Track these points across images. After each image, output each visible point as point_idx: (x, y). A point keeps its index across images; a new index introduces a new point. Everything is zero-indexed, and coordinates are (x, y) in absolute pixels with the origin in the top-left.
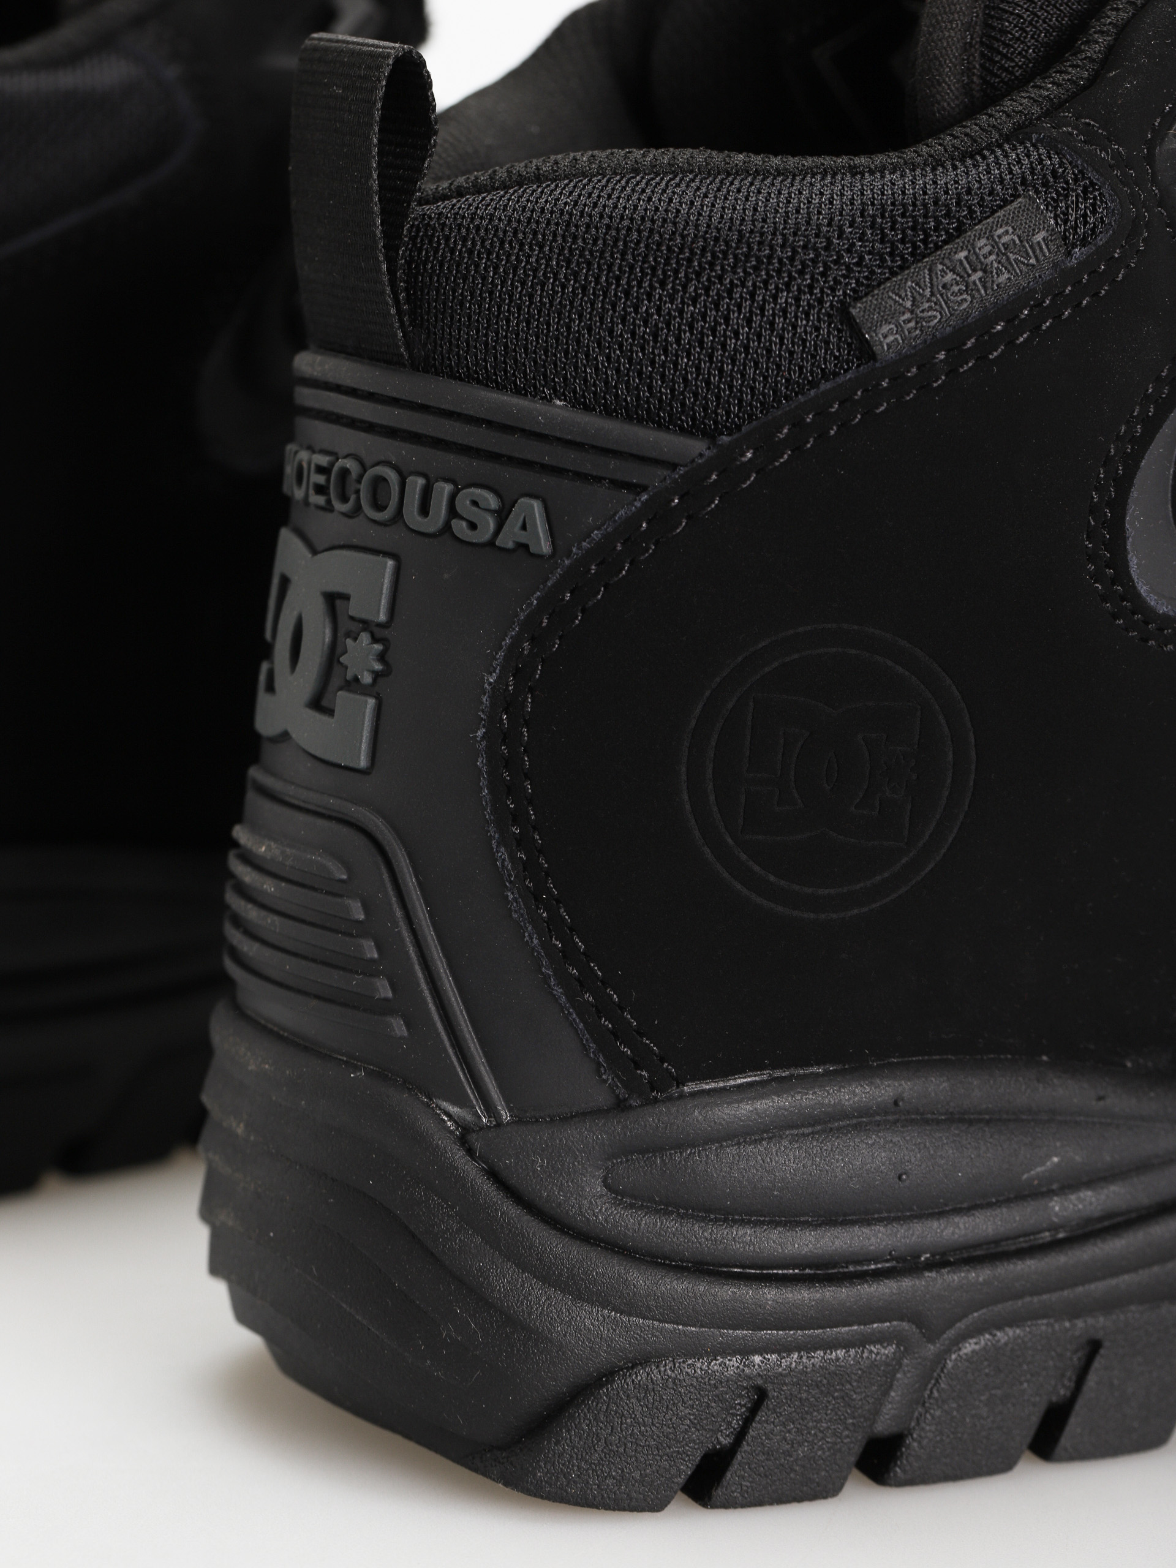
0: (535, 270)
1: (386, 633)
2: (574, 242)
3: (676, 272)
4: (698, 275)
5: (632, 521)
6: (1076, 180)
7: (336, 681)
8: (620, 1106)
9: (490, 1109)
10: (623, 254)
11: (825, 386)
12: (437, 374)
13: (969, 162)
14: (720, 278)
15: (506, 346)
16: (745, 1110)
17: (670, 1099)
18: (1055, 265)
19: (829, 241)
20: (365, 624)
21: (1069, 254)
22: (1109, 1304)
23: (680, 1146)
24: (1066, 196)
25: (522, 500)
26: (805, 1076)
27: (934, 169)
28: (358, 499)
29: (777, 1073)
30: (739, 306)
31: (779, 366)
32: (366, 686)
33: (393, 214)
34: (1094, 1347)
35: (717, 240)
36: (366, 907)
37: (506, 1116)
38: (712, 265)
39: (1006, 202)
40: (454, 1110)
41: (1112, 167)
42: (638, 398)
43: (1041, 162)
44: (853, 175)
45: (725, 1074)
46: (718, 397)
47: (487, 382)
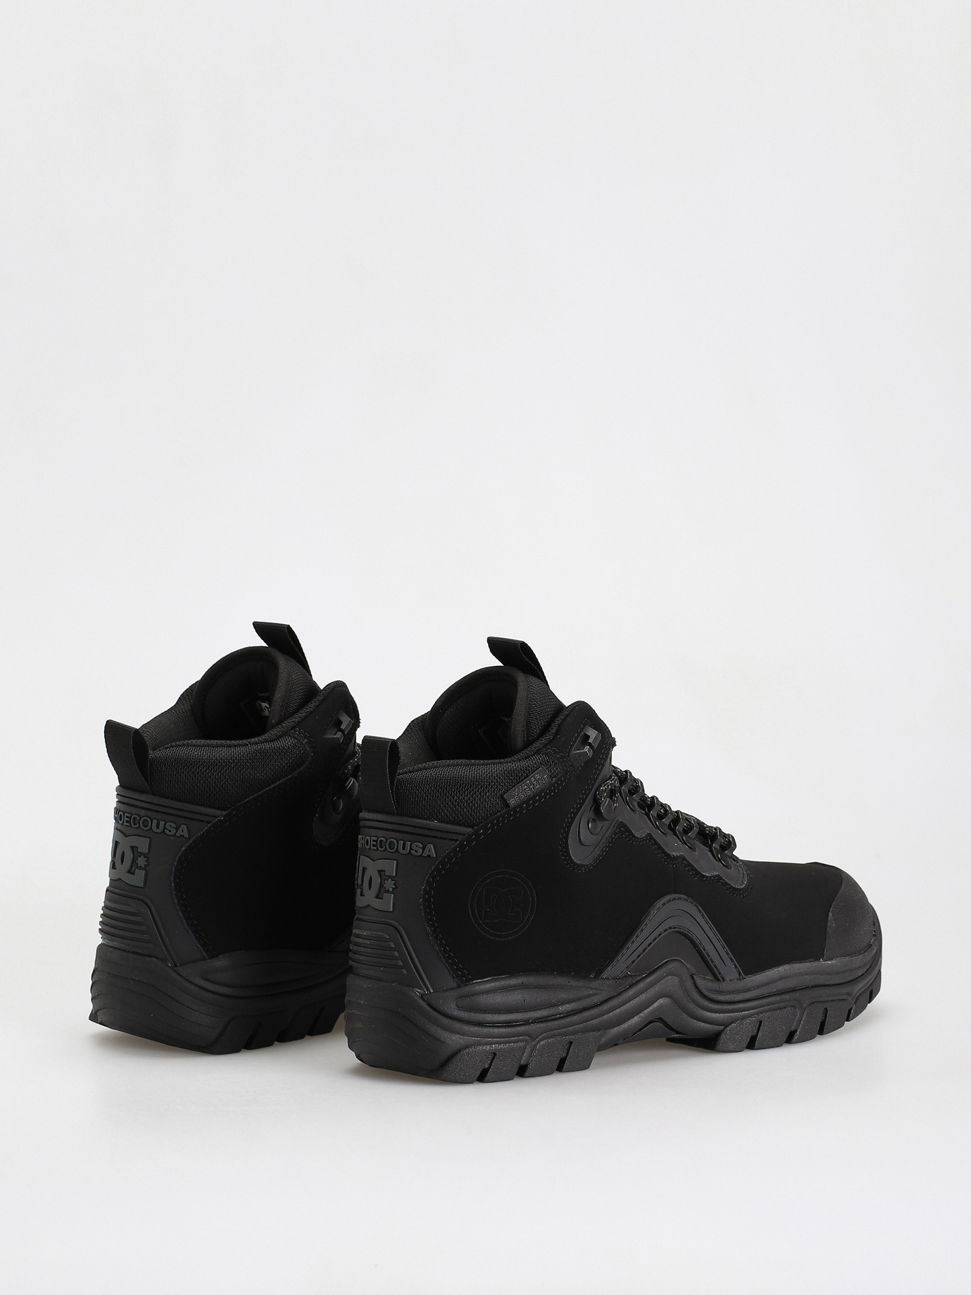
0: (428, 791)
1: (395, 878)
2: (437, 783)
3: (462, 789)
4: (467, 790)
5: (456, 848)
6: (552, 762)
7: (382, 891)
8: (459, 986)
9: (428, 989)
10: (449, 786)
11: (498, 814)
12: (404, 816)
13: (527, 760)
14: (473, 790)
15: (422, 809)
16: (488, 986)
17: (470, 984)
18: (549, 782)
19: (497, 780)
20: (389, 877)
21: (552, 780)
22: (573, 1033)
23: (473, 995)
24: (551, 766)
25: (428, 845)
26: (501, 978)
27: (519, 762)
28: (386, 847)
29: (494, 977)
30: (478, 796)
31: (487, 810)
32: (391, 891)
33: (392, 777)
34: (571, 1043)
35: (471, 781)
36: (394, 944)
37: (432, 991)
38: (470, 787)
39: (537, 769)
40: (419, 990)
41: (560, 759)
42: (455, 819)
43: (544, 759)
44: (501, 764)
45: (482, 978)
46: (474, 818)
47: (417, 817)
